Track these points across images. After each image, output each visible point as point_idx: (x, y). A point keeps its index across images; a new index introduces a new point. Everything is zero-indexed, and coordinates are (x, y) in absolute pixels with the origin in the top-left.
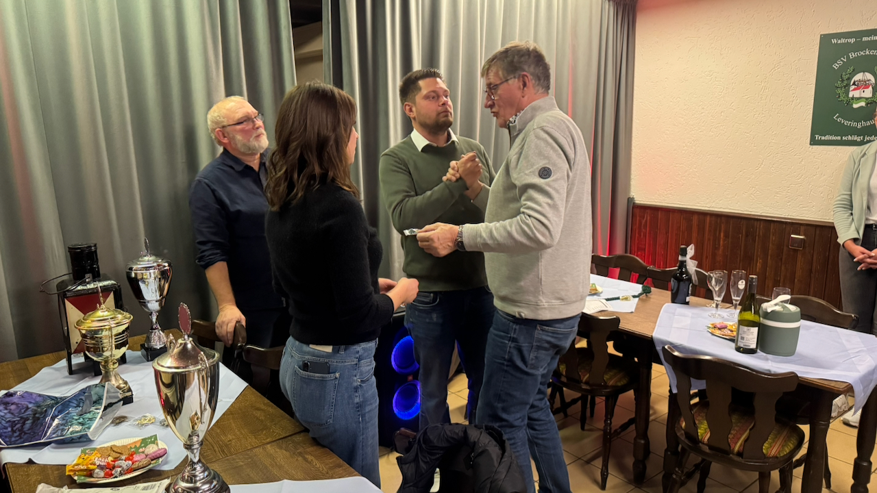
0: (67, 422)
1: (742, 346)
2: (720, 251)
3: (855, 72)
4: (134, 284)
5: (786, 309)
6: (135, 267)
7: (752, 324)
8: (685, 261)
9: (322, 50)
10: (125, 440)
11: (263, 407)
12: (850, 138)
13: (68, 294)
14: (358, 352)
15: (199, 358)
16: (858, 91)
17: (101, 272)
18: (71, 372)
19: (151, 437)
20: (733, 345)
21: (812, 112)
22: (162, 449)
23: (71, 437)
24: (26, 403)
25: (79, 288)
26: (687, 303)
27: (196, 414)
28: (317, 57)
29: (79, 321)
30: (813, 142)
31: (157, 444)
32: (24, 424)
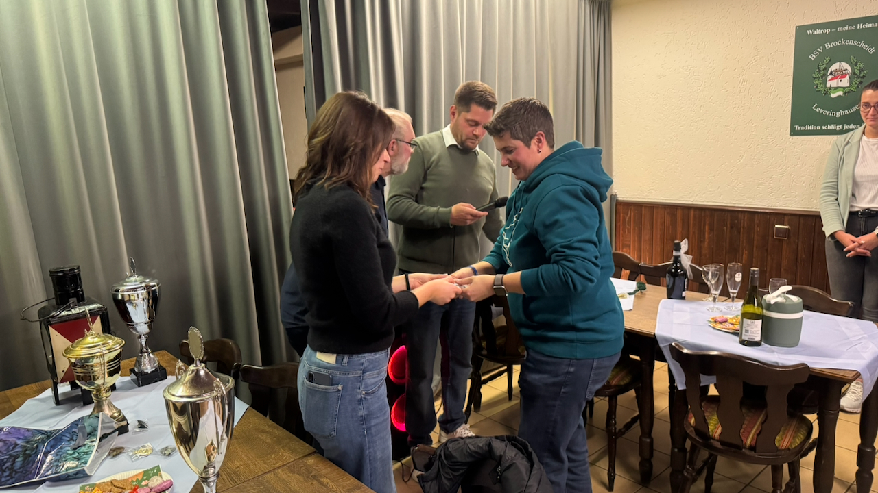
0: (61, 458)
1: (746, 339)
2: (706, 244)
3: (831, 63)
4: (122, 306)
5: (788, 300)
6: (121, 289)
7: (755, 317)
8: (680, 256)
9: (302, 55)
10: (125, 473)
11: (267, 429)
12: (829, 127)
13: (52, 320)
14: (362, 364)
15: (214, 385)
16: (835, 81)
17: (85, 296)
18: (58, 403)
19: (153, 469)
20: (737, 339)
21: (790, 103)
22: (167, 481)
23: (66, 474)
24: (14, 439)
25: (64, 313)
26: (683, 298)
27: (212, 444)
28: (297, 63)
29: (67, 348)
30: (794, 132)
31: (161, 476)
32: (14, 462)
